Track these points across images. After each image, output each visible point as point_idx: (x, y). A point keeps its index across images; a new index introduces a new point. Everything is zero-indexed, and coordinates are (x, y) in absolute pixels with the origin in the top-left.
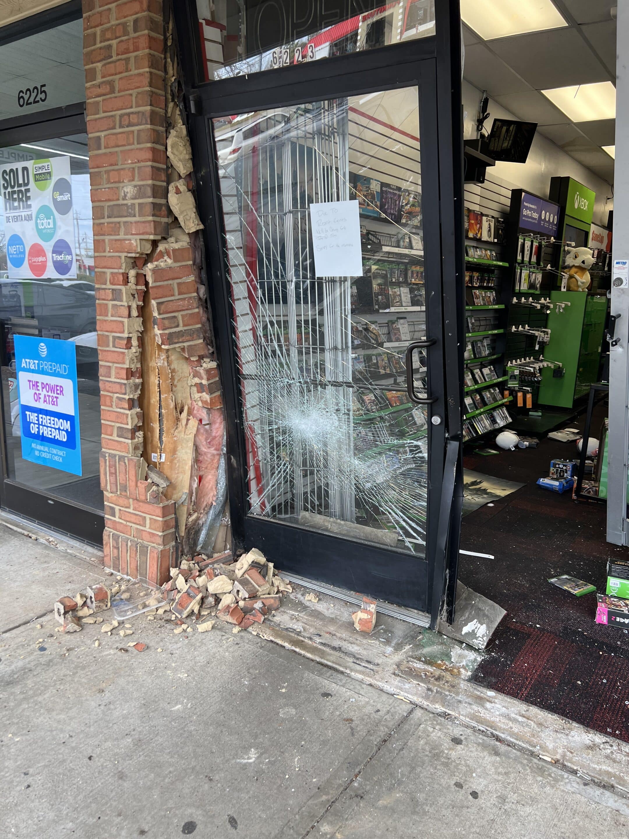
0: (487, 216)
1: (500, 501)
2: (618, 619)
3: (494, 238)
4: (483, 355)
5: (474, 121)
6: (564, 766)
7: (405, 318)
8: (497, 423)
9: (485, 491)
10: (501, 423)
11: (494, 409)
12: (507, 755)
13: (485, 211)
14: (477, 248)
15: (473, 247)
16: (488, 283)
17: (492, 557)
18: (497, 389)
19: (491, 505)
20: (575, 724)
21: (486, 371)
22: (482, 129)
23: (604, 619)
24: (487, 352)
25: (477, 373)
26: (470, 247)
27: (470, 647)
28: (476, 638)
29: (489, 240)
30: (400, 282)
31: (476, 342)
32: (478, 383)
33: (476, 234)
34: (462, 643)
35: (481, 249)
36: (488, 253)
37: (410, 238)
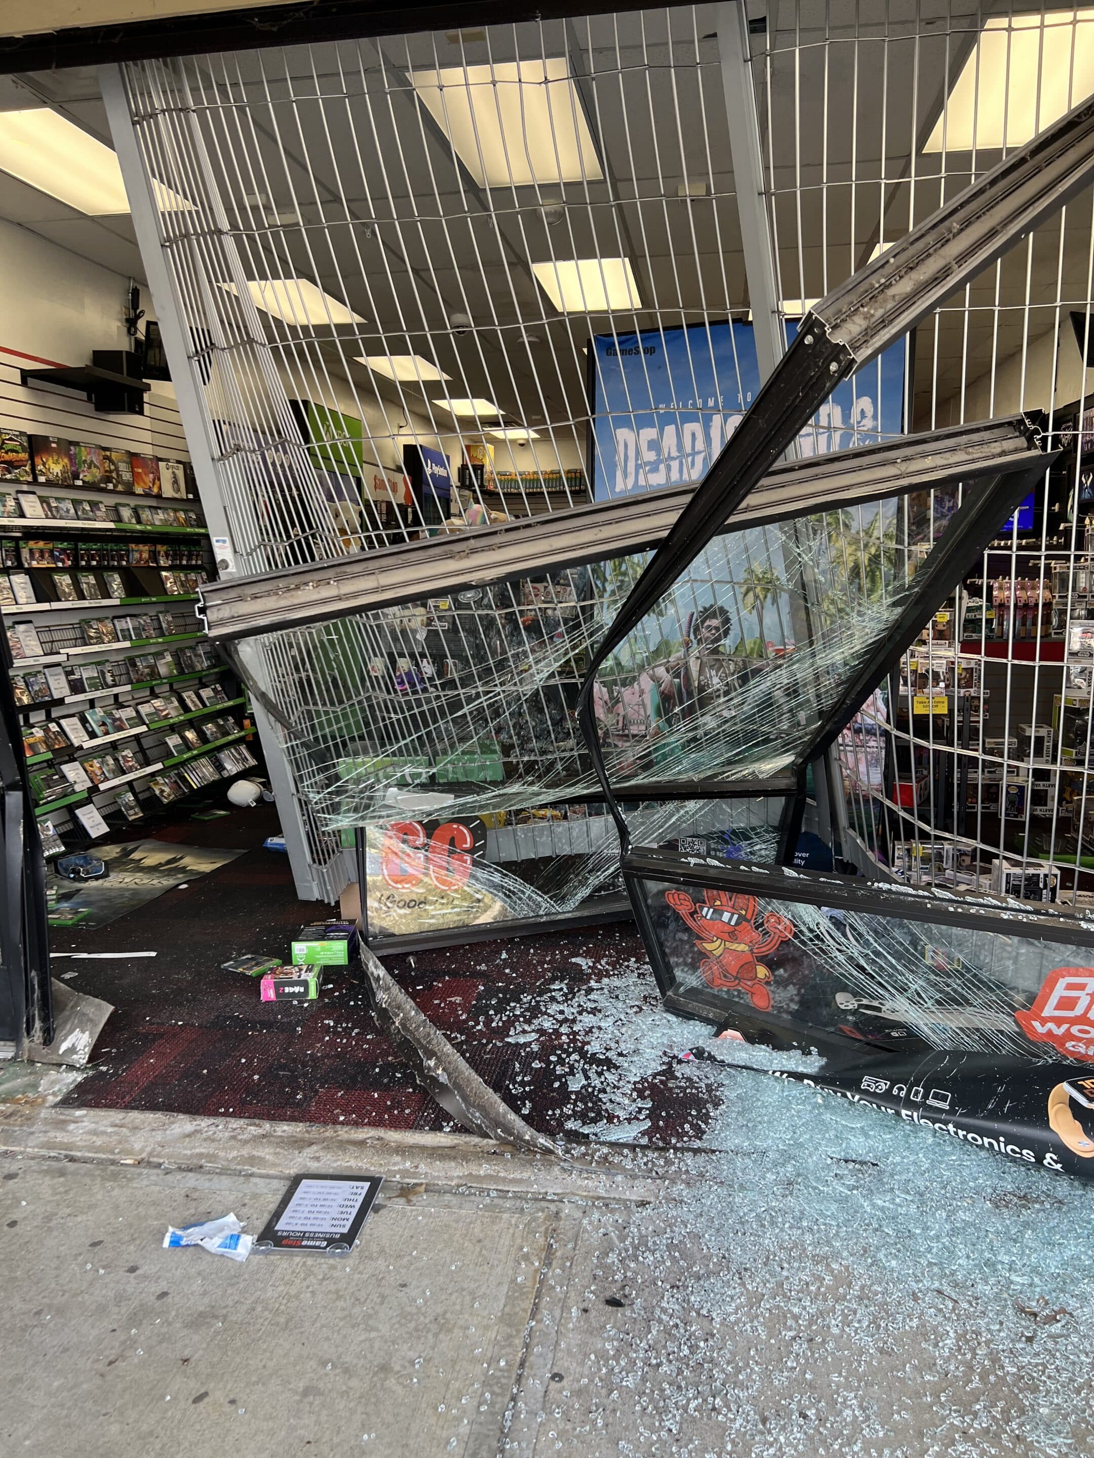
0: (167, 460)
1: (199, 881)
2: (287, 990)
3: (187, 493)
4: (199, 668)
5: (120, 320)
6: (149, 1163)
7: (30, 622)
8: (225, 769)
9: (183, 870)
10: (231, 768)
11: (220, 748)
12: (75, 1173)
13: (161, 453)
14: (156, 508)
15: (150, 507)
16: (189, 558)
17: (153, 954)
18: (230, 718)
19: (184, 886)
20: (181, 1116)
21: (206, 693)
22: (135, 332)
23: (271, 994)
24: (206, 664)
25: (189, 697)
26: (143, 507)
27: (71, 1067)
28: (76, 1053)
29: (176, 496)
30: (9, 568)
31: (182, 650)
32: (190, 710)
33: (150, 488)
34: (60, 1065)
35: (165, 509)
36: (182, 515)
37: (16, 499)
